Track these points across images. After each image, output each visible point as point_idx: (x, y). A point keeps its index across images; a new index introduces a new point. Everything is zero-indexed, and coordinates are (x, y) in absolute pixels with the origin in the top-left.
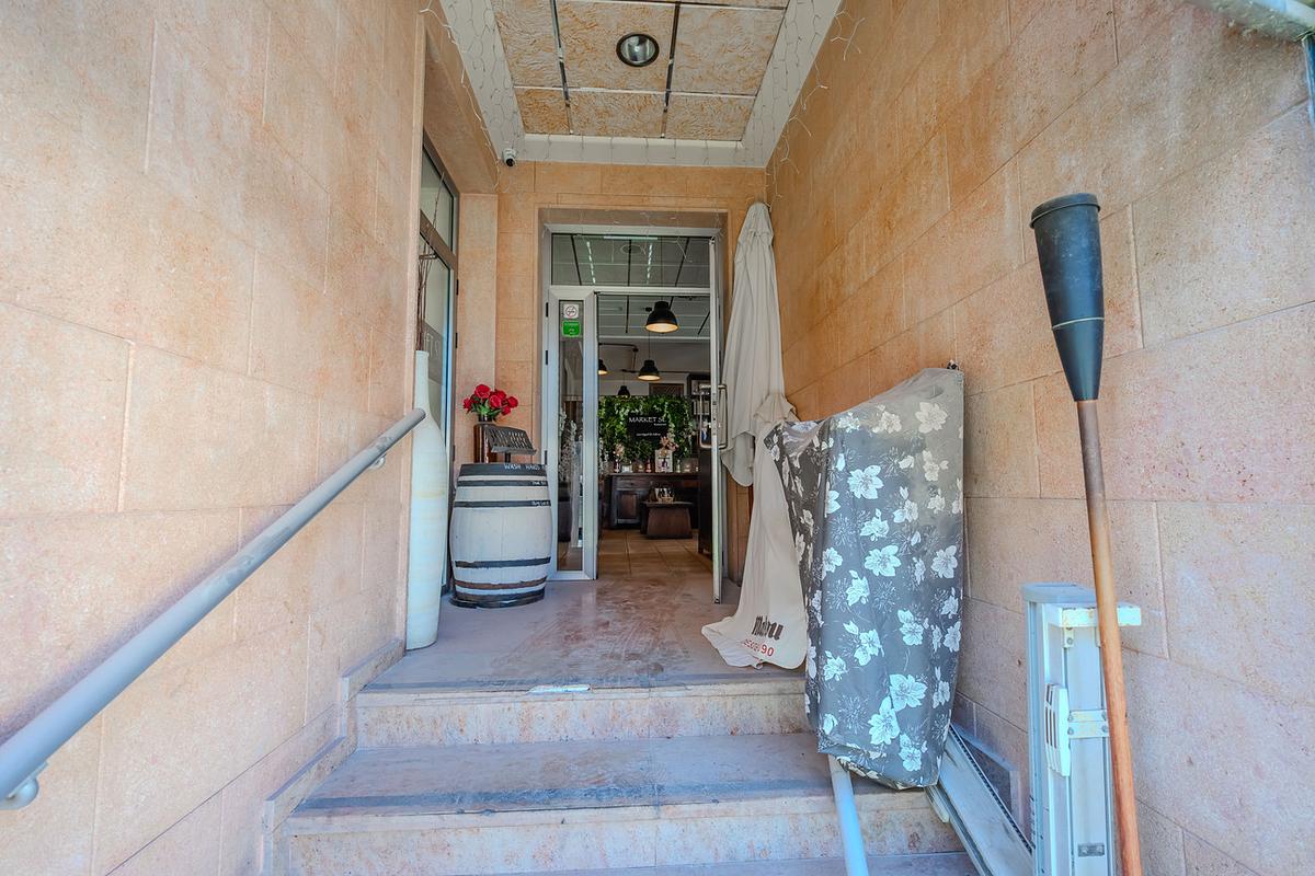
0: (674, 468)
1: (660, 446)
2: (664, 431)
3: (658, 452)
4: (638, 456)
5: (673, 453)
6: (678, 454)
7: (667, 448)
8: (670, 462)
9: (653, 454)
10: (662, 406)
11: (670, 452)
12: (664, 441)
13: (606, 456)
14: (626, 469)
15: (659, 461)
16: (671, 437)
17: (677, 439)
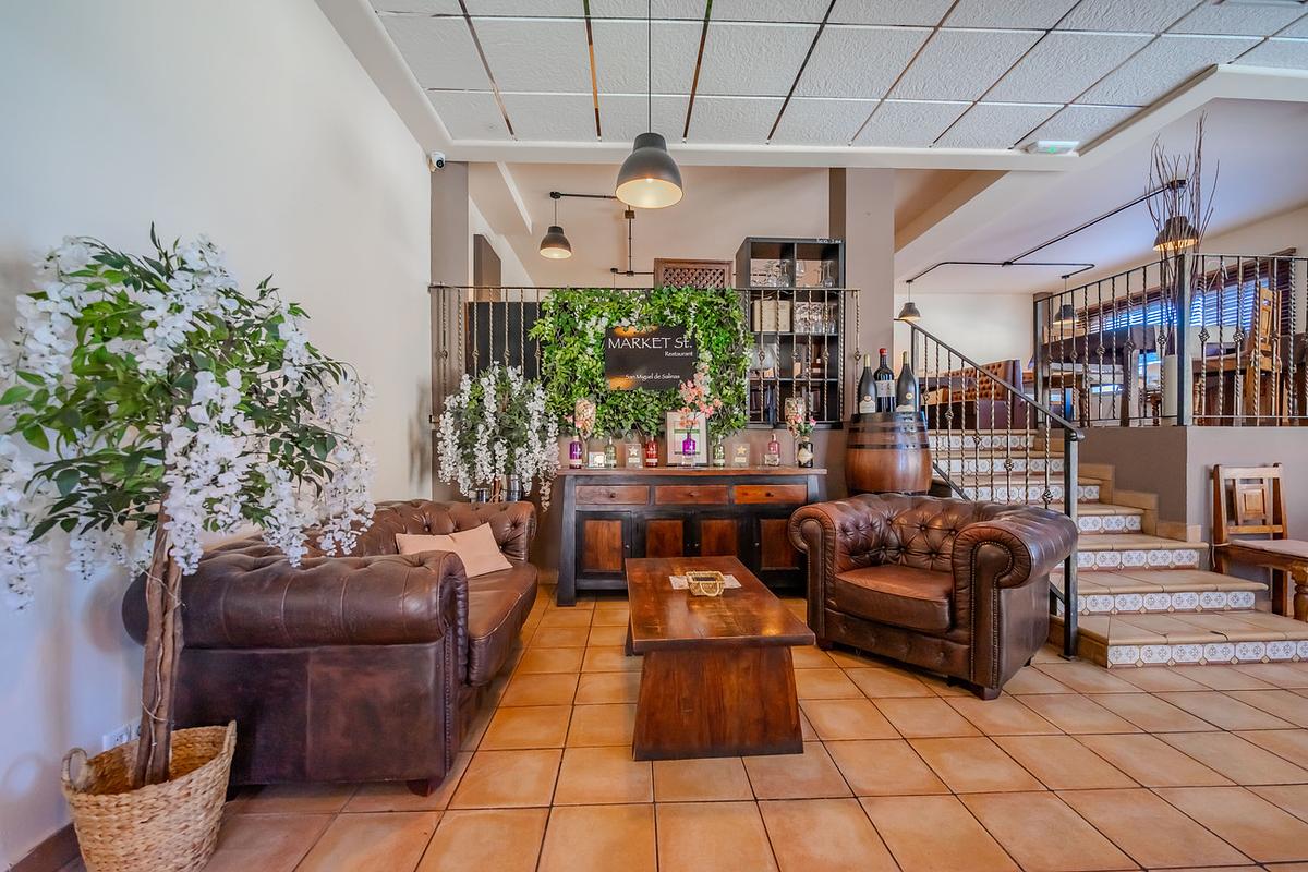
0: (711, 454)
1: (677, 406)
2: (688, 369)
3: (674, 418)
4: (628, 425)
5: (709, 420)
6: (721, 422)
7: (693, 406)
8: (700, 439)
9: (663, 421)
10: (683, 311)
11: (702, 418)
12: (686, 393)
13: (552, 428)
14: (598, 460)
15: (675, 439)
16: (703, 382)
17: (717, 387)
